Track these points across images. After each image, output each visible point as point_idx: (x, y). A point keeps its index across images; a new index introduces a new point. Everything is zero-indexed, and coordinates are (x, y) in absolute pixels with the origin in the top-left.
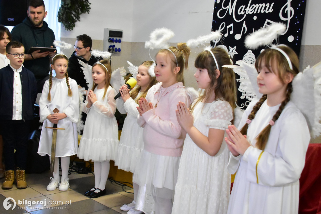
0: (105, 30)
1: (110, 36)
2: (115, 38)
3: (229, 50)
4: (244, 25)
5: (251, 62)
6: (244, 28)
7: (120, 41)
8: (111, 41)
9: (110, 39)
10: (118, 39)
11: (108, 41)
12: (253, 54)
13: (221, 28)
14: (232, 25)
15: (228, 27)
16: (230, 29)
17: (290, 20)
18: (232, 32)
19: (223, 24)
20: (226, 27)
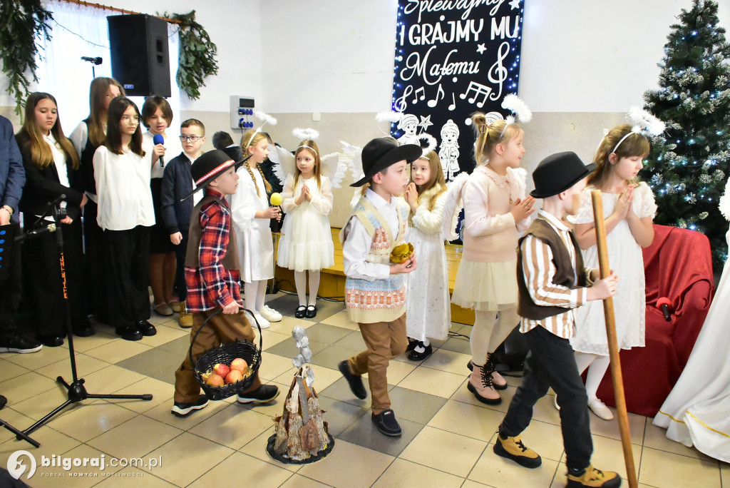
0: (232, 98)
1: (241, 106)
2: (245, 109)
3: (420, 121)
4: (440, 89)
5: (452, 134)
6: (440, 92)
7: (251, 113)
8: (242, 112)
9: (240, 111)
10: (249, 109)
11: (237, 113)
12: (455, 125)
13: (407, 93)
14: (422, 88)
15: (417, 91)
16: (420, 94)
17: (503, 82)
18: (423, 98)
19: (410, 88)
20: (414, 91)
